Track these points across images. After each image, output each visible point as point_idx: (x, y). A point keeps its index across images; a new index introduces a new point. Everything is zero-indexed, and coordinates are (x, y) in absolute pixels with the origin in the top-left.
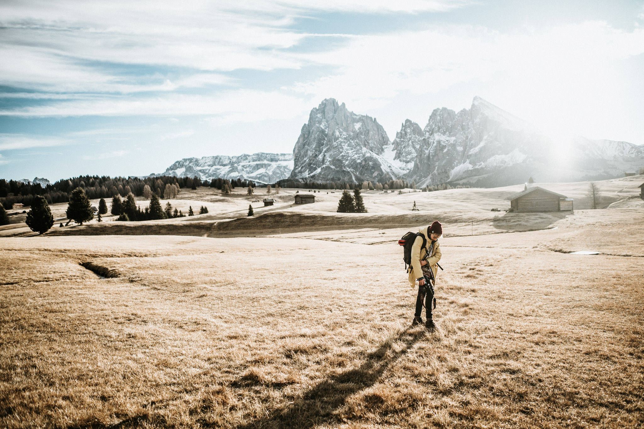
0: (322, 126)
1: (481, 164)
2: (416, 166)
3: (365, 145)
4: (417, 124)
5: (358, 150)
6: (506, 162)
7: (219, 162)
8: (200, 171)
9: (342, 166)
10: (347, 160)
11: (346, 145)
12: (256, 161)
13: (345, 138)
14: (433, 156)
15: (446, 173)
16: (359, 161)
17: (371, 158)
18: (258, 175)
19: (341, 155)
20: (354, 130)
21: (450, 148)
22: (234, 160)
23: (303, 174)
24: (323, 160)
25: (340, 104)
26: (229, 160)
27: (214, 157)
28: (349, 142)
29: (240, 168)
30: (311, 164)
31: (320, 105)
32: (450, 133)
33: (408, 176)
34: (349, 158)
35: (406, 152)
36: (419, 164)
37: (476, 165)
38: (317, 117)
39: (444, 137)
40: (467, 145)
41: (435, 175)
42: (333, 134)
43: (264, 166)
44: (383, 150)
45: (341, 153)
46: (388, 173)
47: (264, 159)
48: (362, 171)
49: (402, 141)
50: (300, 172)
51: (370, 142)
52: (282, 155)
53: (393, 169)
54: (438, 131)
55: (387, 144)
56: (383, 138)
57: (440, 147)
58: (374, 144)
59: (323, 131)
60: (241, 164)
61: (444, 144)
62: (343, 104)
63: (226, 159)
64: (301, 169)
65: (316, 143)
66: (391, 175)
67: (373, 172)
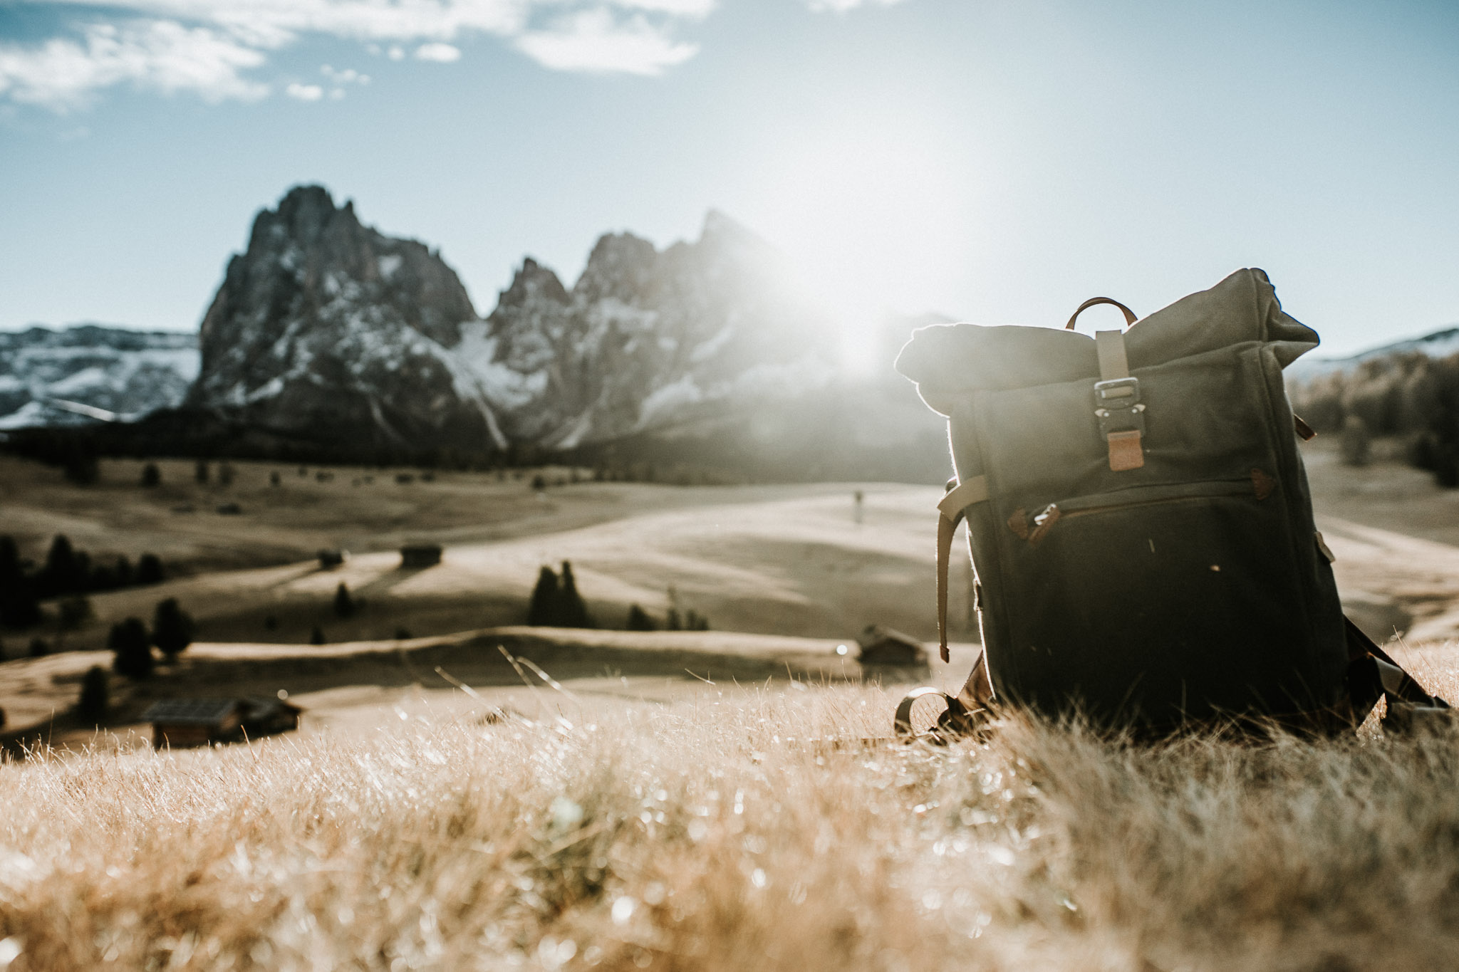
0: (285, 261)
1: (722, 388)
2: (551, 384)
3: (410, 322)
4: (552, 273)
5: (390, 335)
10: (358, 360)
11: (358, 317)
13: (354, 300)
14: (598, 361)
15: (631, 405)
16: (392, 364)
17: (426, 360)
18: (80, 386)
19: (340, 345)
20: (379, 276)
21: (642, 341)
24: (289, 355)
25: (339, 203)
28: (364, 310)
29: (20, 363)
31: (281, 202)
32: (642, 298)
33: (529, 411)
35: (522, 346)
36: (560, 380)
37: (708, 389)
38: (274, 235)
39: (628, 310)
40: (686, 335)
41: (602, 410)
42: (318, 286)
43: (97, 363)
44: (458, 335)
46: (473, 402)
47: (100, 342)
48: (400, 393)
49: (513, 314)
50: (221, 389)
51: (423, 311)
52: (156, 333)
53: (488, 390)
54: (612, 293)
55: (468, 323)
56: (458, 303)
57: (617, 337)
58: (437, 319)
59: (289, 274)
60: (25, 354)
61: (627, 330)
62: (350, 205)
64: (221, 377)
65: (268, 306)
66: (482, 405)
67: (433, 397)
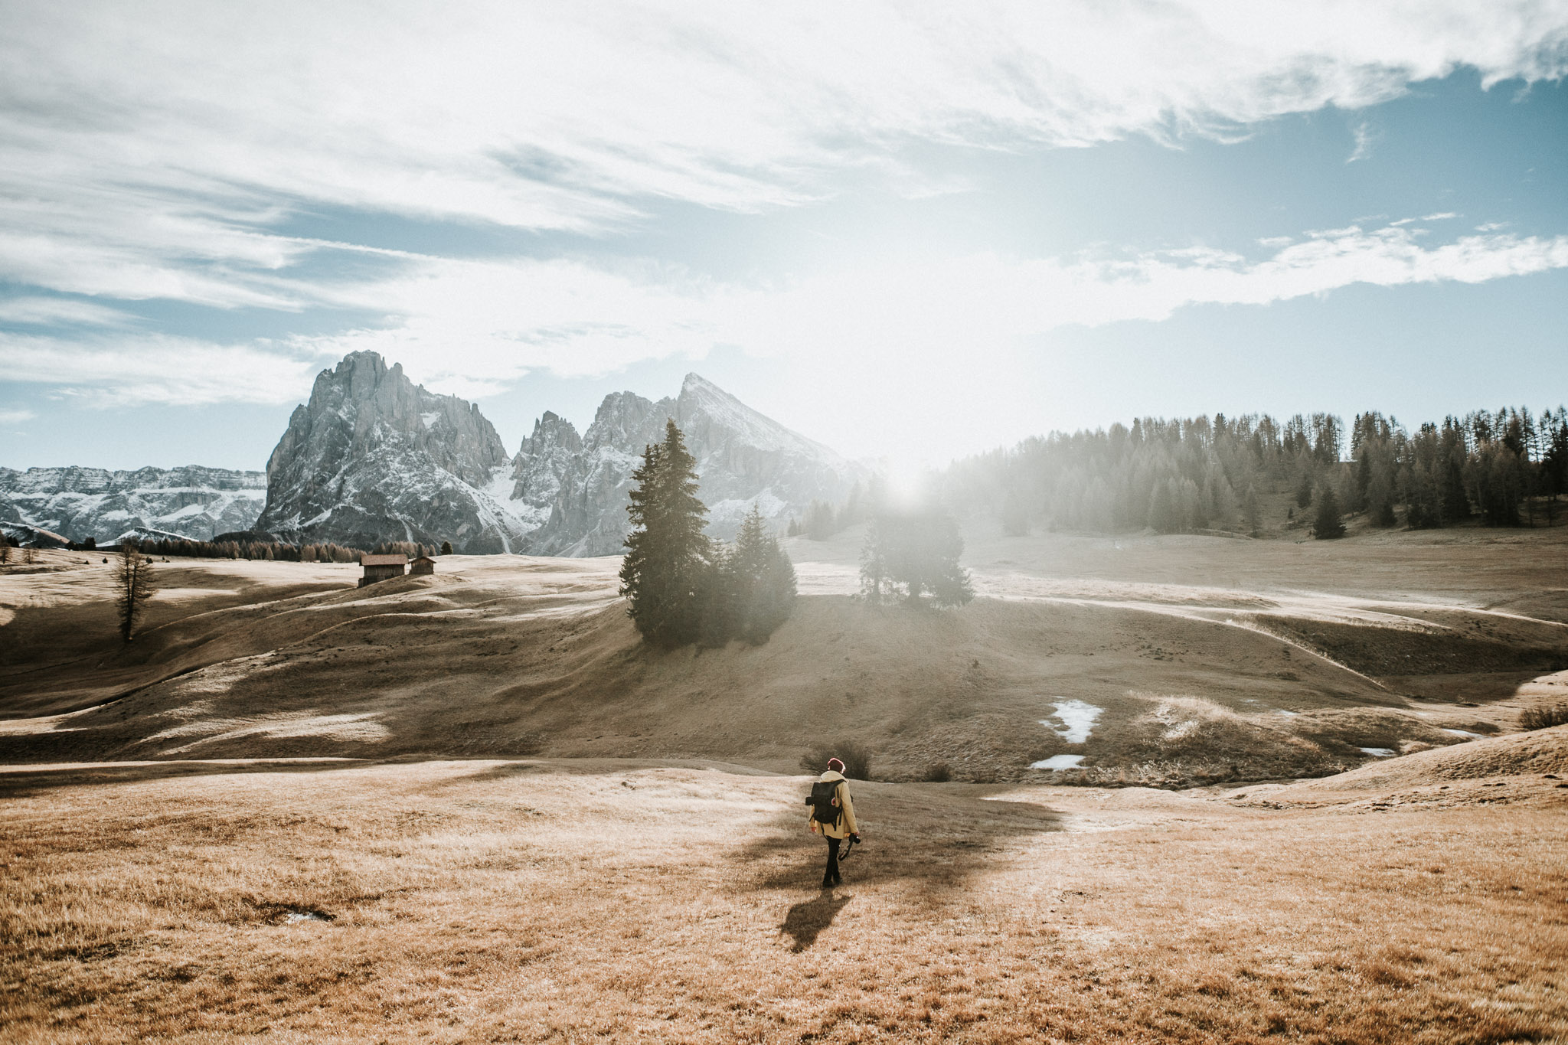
0: (341, 414)
2: (556, 514)
3: (445, 465)
4: (568, 424)
5: (425, 474)
7: (76, 483)
8: (20, 503)
9: (383, 508)
10: (397, 494)
11: (398, 459)
12: (180, 485)
13: (395, 445)
14: (595, 495)
16: (425, 498)
17: (454, 494)
18: (182, 518)
19: (383, 482)
20: (420, 427)
22: (120, 480)
23: (287, 521)
24: (340, 490)
25: (389, 365)
26: (106, 480)
27: (62, 469)
28: (403, 454)
29: (133, 500)
30: (309, 499)
31: (339, 364)
32: (634, 446)
33: (538, 537)
34: (403, 490)
35: (538, 484)
36: (563, 511)
38: (332, 392)
39: (622, 455)
42: (367, 434)
43: (199, 499)
44: (489, 476)
45: (384, 478)
46: (492, 528)
47: (203, 481)
48: (431, 522)
49: (532, 459)
50: (281, 517)
51: (457, 456)
52: (250, 474)
53: (507, 519)
54: (610, 441)
55: (499, 464)
56: (492, 449)
57: (611, 475)
58: (468, 462)
59: (343, 426)
60: (139, 491)
61: (620, 471)
62: (398, 366)
63: (97, 476)
64: (283, 509)
65: (326, 451)
66: (500, 532)
67: (459, 525)
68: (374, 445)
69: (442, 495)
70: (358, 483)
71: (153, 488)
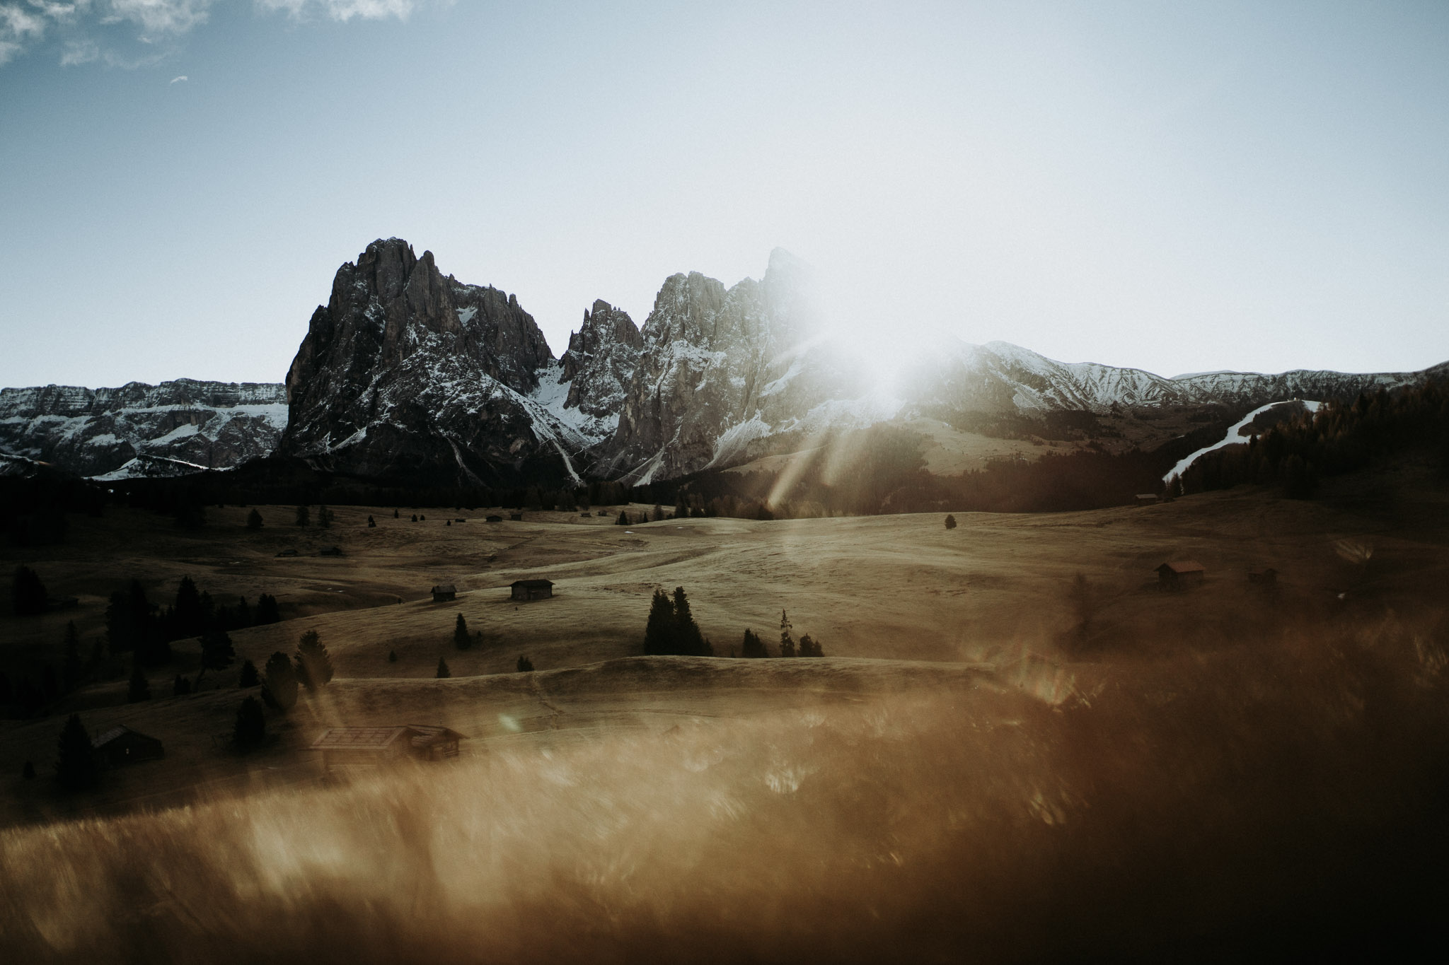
0: (368, 314)
1: (792, 423)
2: (624, 423)
3: (487, 371)
4: (625, 315)
5: (470, 382)
6: (853, 417)
7: (55, 405)
9: (425, 424)
10: (439, 408)
11: (437, 366)
12: (170, 402)
13: (432, 349)
14: (672, 400)
15: (704, 444)
16: (472, 411)
17: (505, 403)
18: (174, 441)
19: (423, 393)
20: (458, 325)
21: (713, 380)
22: (103, 399)
23: (315, 443)
24: (374, 406)
25: (419, 255)
26: (87, 400)
27: (38, 389)
28: (444, 359)
29: (120, 421)
30: (338, 416)
31: (362, 256)
32: (711, 339)
33: (604, 451)
34: (446, 402)
35: (596, 388)
36: (633, 420)
37: (778, 424)
39: (698, 350)
40: (756, 373)
41: (675, 449)
43: (193, 418)
44: (534, 382)
45: (423, 388)
46: (550, 442)
47: (196, 397)
49: (586, 358)
51: (500, 358)
52: (247, 386)
53: (564, 432)
54: (682, 334)
55: (544, 366)
56: (536, 349)
57: (688, 376)
58: (512, 366)
59: (371, 328)
61: (698, 370)
62: (429, 255)
63: (77, 394)
64: (310, 428)
65: (354, 359)
66: (559, 448)
67: (512, 441)
68: (409, 349)
69: (492, 407)
70: (393, 396)
71: (140, 407)
